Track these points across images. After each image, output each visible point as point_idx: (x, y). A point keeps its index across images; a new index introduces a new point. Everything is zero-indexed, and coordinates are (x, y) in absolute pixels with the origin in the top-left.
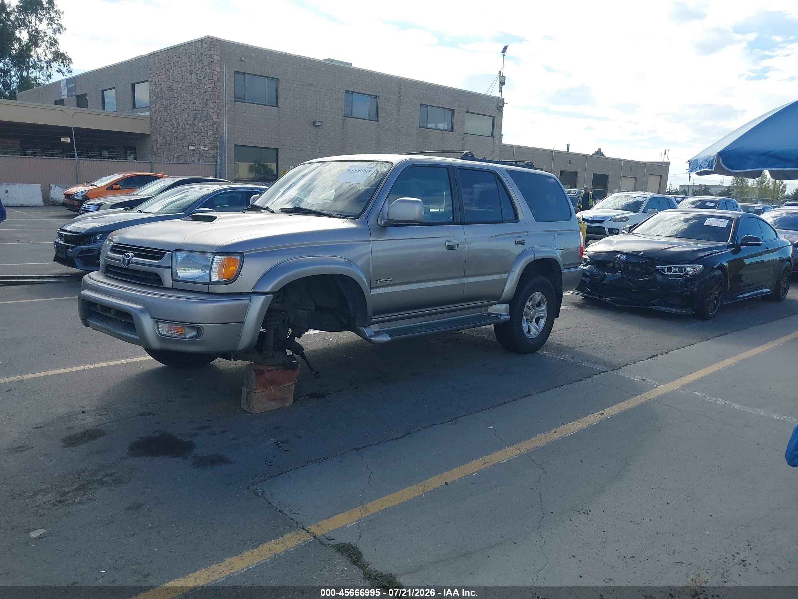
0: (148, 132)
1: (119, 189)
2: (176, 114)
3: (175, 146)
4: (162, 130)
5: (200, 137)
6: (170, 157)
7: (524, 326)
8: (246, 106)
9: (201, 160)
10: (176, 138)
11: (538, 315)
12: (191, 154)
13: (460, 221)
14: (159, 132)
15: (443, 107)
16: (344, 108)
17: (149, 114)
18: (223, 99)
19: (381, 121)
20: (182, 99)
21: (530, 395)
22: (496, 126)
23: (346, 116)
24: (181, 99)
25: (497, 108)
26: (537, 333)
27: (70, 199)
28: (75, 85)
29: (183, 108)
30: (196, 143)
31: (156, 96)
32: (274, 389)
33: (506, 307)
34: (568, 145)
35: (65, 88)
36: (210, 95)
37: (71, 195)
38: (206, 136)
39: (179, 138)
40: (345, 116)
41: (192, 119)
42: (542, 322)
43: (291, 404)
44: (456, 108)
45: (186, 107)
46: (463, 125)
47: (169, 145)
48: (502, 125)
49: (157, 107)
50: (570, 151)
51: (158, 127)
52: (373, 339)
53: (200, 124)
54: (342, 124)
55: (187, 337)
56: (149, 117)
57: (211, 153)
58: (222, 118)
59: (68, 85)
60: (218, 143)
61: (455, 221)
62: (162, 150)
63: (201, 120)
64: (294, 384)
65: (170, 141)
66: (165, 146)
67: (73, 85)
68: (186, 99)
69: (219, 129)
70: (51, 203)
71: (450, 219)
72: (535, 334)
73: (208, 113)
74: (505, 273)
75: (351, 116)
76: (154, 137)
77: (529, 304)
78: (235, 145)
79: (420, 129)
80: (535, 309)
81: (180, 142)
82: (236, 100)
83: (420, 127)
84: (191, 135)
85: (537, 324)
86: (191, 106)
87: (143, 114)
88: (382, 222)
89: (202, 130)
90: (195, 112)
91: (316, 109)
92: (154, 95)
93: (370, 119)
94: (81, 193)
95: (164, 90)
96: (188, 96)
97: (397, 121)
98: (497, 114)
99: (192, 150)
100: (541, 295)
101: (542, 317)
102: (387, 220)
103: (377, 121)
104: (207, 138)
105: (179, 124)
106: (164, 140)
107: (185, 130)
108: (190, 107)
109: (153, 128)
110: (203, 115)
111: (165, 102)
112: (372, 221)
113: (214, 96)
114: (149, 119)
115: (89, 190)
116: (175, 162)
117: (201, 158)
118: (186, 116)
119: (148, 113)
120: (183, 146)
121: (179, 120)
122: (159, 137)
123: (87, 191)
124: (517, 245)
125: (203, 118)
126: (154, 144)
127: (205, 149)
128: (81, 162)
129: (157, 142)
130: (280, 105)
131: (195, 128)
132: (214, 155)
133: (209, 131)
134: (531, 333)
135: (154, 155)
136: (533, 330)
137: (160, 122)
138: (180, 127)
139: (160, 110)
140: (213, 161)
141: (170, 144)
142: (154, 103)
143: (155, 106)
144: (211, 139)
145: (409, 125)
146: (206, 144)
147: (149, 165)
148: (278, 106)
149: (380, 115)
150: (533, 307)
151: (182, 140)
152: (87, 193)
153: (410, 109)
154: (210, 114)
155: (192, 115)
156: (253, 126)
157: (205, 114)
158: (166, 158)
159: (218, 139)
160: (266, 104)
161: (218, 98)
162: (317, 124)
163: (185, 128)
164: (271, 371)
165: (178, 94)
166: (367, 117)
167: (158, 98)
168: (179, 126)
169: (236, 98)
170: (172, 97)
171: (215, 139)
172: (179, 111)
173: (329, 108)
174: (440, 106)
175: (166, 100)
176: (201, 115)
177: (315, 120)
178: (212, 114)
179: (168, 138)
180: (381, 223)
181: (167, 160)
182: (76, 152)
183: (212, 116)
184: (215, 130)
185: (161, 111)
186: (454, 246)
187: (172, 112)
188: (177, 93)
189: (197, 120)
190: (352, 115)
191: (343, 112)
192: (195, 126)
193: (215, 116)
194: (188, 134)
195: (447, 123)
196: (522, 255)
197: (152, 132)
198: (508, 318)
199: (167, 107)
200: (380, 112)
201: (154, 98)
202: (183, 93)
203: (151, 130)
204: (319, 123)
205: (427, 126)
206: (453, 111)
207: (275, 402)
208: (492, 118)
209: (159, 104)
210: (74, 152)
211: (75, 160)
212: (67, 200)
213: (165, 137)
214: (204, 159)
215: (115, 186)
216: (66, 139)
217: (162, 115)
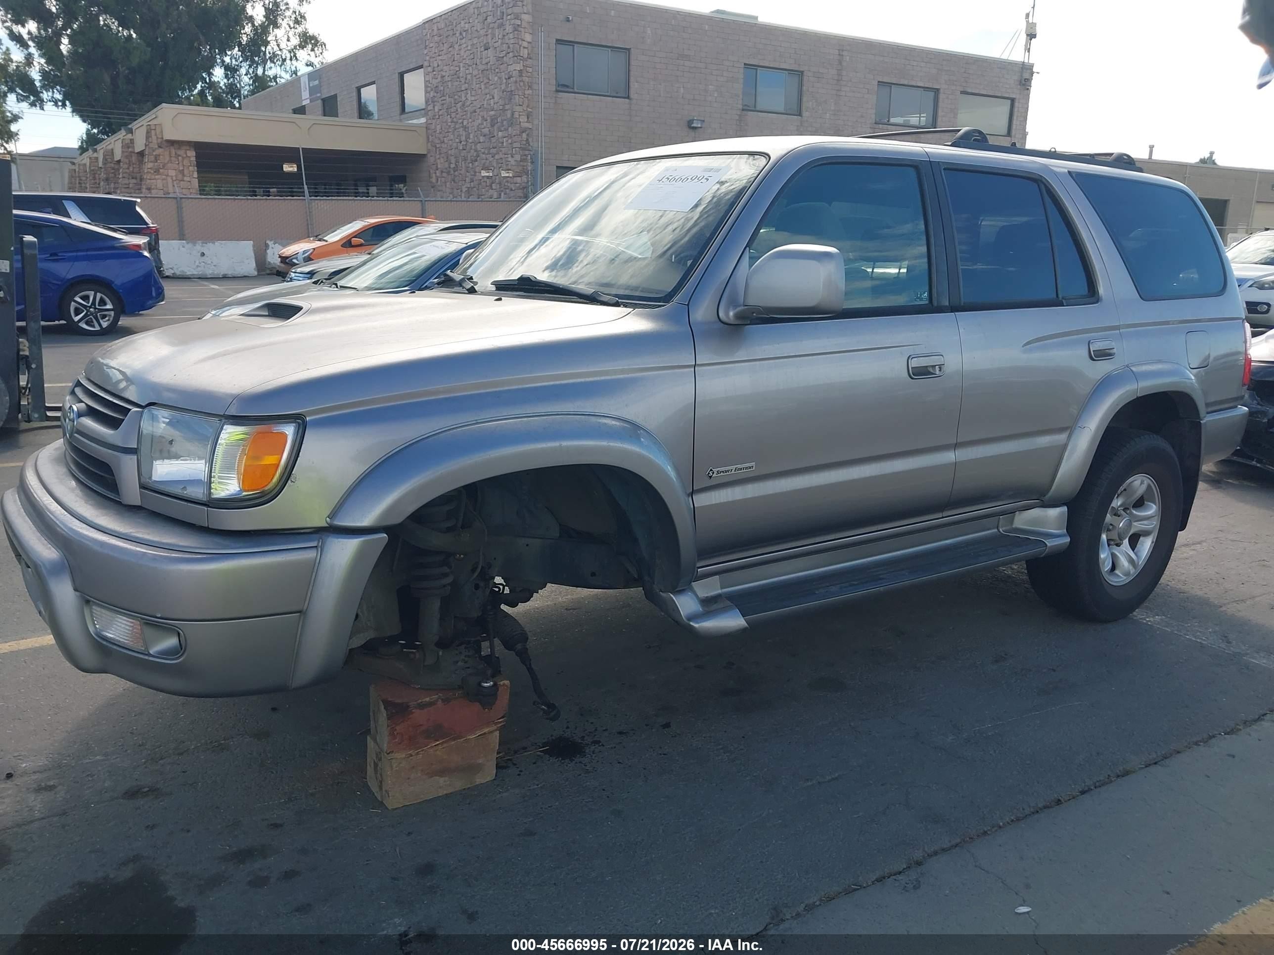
0: (425, 153)
1: (361, 245)
2: (464, 119)
3: (463, 172)
4: (444, 146)
5: (501, 156)
6: (455, 191)
7: (1102, 556)
8: (575, 99)
9: (502, 194)
10: (465, 160)
11: (1137, 526)
12: (488, 184)
13: (947, 304)
14: (440, 150)
15: (919, 85)
16: (741, 96)
17: (425, 121)
18: (538, 88)
19: (805, 114)
20: (473, 92)
21: (1127, 773)
22: (1017, 116)
23: (745, 109)
24: (471, 93)
25: (1021, 82)
26: (1132, 571)
27: (287, 263)
28: (320, 82)
29: (475, 108)
30: (495, 165)
31: (433, 91)
32: (440, 747)
33: (1062, 514)
34: (1151, 147)
35: (306, 88)
36: (516, 82)
37: (287, 258)
38: (509, 152)
39: (469, 159)
40: (743, 110)
41: (489, 125)
42: (1146, 545)
43: (489, 779)
44: (942, 86)
45: (479, 106)
46: (954, 117)
47: (455, 171)
48: (1028, 113)
49: (436, 110)
50: (1154, 157)
51: (437, 142)
52: (696, 625)
53: (500, 134)
54: (738, 123)
55: (151, 652)
56: (425, 126)
57: (518, 182)
58: (536, 122)
59: (311, 83)
60: (529, 164)
61: (935, 303)
62: (443, 179)
63: (503, 126)
64: (496, 730)
65: (456, 165)
66: (448, 173)
67: (317, 82)
68: (480, 92)
69: (530, 140)
70: (268, 272)
71: (921, 299)
72: (1127, 574)
73: (513, 114)
74: (1061, 430)
75: (753, 109)
76: (432, 160)
77: (1117, 503)
78: (557, 167)
79: (877, 126)
80: (1131, 513)
81: (471, 164)
82: (558, 89)
83: (876, 123)
84: (486, 152)
85: (1133, 550)
86: (487, 104)
87: (415, 121)
88: (731, 314)
89: (504, 144)
90: (492, 113)
91: (694, 99)
92: (432, 90)
93: (788, 112)
94: (303, 254)
95: (447, 80)
96: (483, 87)
97: (835, 114)
98: (1020, 94)
99: (488, 177)
100: (1147, 482)
101: (1146, 533)
102: (743, 308)
103: (800, 115)
104: (512, 157)
105: (469, 134)
106: (447, 163)
107: (479, 144)
108: (485, 106)
109: (430, 143)
110: (505, 118)
111: (448, 100)
112: (702, 312)
113: (522, 84)
114: (425, 129)
115: (314, 249)
116: (463, 199)
117: (502, 191)
118: (480, 121)
119: (423, 120)
120: (475, 172)
121: (468, 128)
122: (439, 159)
123: (312, 250)
124: (1094, 360)
125: (505, 123)
126: (431, 171)
127: (507, 175)
128: (313, 204)
129: (437, 167)
130: (632, 96)
131: (494, 140)
132: (523, 184)
133: (515, 145)
134: (1117, 572)
135: (432, 190)
136: (1124, 562)
137: (440, 133)
138: (470, 141)
139: (441, 113)
140: (522, 195)
141: (456, 169)
142: (432, 102)
143: (434, 107)
144: (518, 157)
145: (857, 121)
146: (510, 168)
147: (419, 204)
148: (628, 97)
149: (804, 105)
150: (1125, 509)
151: (473, 162)
152: (312, 253)
153: (859, 93)
154: (516, 115)
155: (488, 118)
156: (588, 134)
157: (509, 116)
158: (450, 194)
159: (529, 157)
160: (608, 94)
161: (529, 86)
162: (694, 125)
163: (477, 141)
164: (431, 704)
165: (467, 85)
166: (782, 110)
167: (437, 93)
168: (469, 138)
169: (558, 86)
170: (459, 90)
171: (525, 157)
172: (469, 113)
173: (716, 95)
174: (914, 83)
175: (449, 96)
176: (503, 118)
177: (691, 118)
178: (520, 115)
179: (453, 160)
180: (727, 314)
181: (451, 196)
182: (306, 187)
183: (519, 118)
184: (524, 143)
185: (442, 115)
186: (931, 370)
187: (458, 116)
188: (465, 83)
189: (495, 127)
190: (755, 107)
191: (740, 102)
192: (492, 137)
193: (523, 119)
194: (483, 150)
195: (925, 115)
196: (1105, 384)
197: (429, 152)
198: (1067, 542)
199: (451, 108)
200: (805, 99)
201: (432, 94)
202: (474, 83)
203: (427, 147)
204: (698, 124)
205: (888, 121)
206: (937, 91)
207: (447, 778)
208: (1009, 101)
209: (438, 104)
210: (303, 188)
211: (305, 200)
212: (283, 265)
213: (447, 158)
214: (508, 192)
215: (355, 241)
216: (291, 167)
217: (443, 122)
